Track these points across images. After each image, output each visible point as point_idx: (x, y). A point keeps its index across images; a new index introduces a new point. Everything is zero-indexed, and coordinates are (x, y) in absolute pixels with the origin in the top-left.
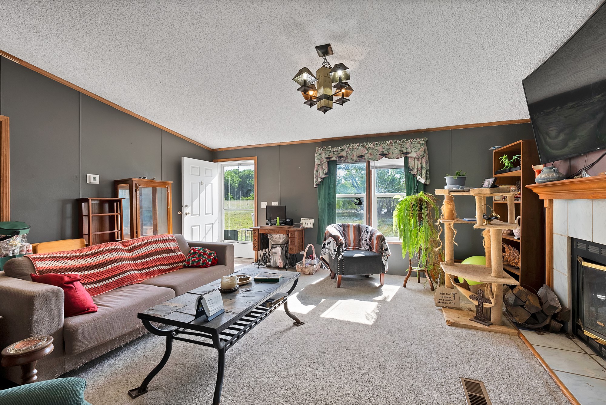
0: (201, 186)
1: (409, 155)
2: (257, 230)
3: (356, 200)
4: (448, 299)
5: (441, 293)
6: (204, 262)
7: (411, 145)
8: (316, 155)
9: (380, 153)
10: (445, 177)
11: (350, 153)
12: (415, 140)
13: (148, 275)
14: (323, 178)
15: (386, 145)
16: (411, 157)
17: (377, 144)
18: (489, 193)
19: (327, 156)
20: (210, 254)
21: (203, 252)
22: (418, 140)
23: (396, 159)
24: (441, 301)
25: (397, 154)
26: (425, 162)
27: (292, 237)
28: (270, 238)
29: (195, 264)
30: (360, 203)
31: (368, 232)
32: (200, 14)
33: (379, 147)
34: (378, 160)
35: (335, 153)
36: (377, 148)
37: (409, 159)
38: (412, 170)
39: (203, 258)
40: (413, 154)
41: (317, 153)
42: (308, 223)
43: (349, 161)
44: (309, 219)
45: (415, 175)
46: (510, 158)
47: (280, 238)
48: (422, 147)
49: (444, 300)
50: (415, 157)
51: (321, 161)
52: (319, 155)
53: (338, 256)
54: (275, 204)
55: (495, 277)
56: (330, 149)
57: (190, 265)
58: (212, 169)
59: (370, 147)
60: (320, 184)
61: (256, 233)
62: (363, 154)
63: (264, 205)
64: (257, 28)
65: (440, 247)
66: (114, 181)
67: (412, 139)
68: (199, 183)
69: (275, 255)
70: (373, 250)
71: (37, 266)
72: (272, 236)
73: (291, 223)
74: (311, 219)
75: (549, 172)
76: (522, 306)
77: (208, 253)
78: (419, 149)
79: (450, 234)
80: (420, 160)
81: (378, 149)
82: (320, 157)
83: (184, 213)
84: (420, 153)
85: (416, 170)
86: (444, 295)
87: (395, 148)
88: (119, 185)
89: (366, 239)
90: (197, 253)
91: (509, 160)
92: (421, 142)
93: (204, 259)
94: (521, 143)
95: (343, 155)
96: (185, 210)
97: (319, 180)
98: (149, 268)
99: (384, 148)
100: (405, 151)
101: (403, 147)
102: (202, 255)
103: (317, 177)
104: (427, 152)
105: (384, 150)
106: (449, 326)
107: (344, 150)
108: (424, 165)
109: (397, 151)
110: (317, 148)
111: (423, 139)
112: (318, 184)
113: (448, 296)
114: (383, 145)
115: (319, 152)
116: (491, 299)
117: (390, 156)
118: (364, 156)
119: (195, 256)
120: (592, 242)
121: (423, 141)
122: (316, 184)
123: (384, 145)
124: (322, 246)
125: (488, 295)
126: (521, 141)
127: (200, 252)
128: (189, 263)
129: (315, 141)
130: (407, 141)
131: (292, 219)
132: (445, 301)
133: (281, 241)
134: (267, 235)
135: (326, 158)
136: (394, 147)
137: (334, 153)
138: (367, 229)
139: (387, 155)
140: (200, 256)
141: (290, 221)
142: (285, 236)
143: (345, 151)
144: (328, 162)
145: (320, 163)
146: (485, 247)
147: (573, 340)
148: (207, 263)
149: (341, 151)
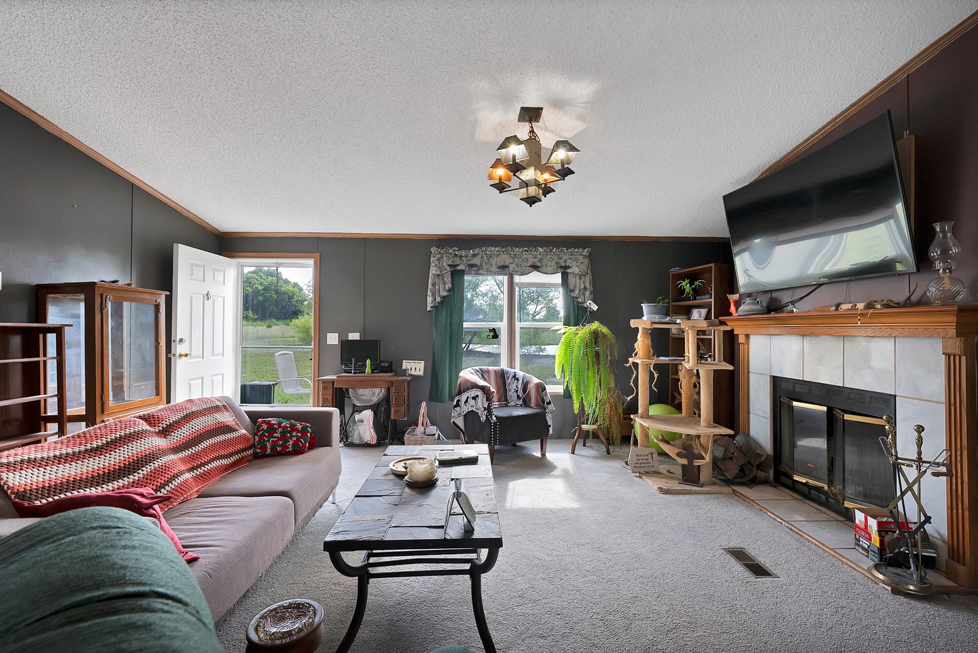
0: (206, 301)
1: (569, 271)
2: (330, 382)
3: (490, 332)
4: (645, 461)
5: (637, 455)
6: (295, 443)
7: (571, 256)
8: (432, 259)
9: (530, 264)
10: (642, 305)
11: (486, 261)
12: (577, 250)
13: (204, 480)
14: (444, 297)
15: (539, 253)
16: (571, 273)
17: (525, 251)
18: (706, 326)
19: (450, 263)
20: (305, 429)
21: (288, 426)
22: (581, 250)
23: (552, 274)
24: (637, 465)
25: (553, 267)
26: (588, 281)
27: (398, 391)
28: (354, 395)
29: (279, 449)
30: (496, 336)
31: (518, 380)
32: (377, 14)
33: (529, 256)
34: (527, 274)
35: (464, 259)
36: (525, 256)
37: (568, 275)
38: (573, 291)
39: (292, 437)
40: (574, 270)
41: (434, 257)
42: (415, 368)
43: (485, 273)
44: (417, 361)
45: (576, 298)
46: (691, 284)
47: (374, 394)
48: (586, 260)
49: (641, 463)
50: (576, 273)
51: (441, 269)
52: (438, 260)
53: (489, 417)
54: (354, 336)
55: (706, 427)
56: (457, 253)
57: (269, 451)
58: (224, 271)
59: (515, 255)
60: (437, 306)
61: (327, 387)
62: (506, 264)
63: (333, 339)
64: (456, 60)
65: (634, 395)
66: (37, 285)
67: (573, 249)
68: (204, 296)
69: (360, 425)
70: (531, 405)
71: (8, 483)
72: (357, 392)
73: (389, 369)
74: (420, 362)
75: (753, 304)
76: (731, 458)
77: (299, 427)
78: (582, 263)
79: (647, 378)
80: (583, 277)
81: (527, 258)
82: (439, 263)
83: (178, 354)
84: (584, 268)
85: (577, 292)
86: (640, 458)
87: (551, 259)
88: (50, 295)
89: (517, 389)
90: (278, 429)
91: (690, 286)
92: (584, 254)
93: (294, 439)
94: (712, 266)
95: (476, 263)
96: (179, 349)
97: (438, 299)
98: (203, 465)
99: (536, 258)
100: (564, 264)
101: (561, 259)
102: (289, 432)
103: (434, 295)
104: (590, 268)
105: (536, 260)
106: (663, 494)
107: (477, 256)
108: (588, 286)
109: (553, 264)
110: (433, 250)
111: (586, 250)
112: (435, 305)
113: (646, 457)
114: (534, 253)
115: (439, 256)
116: (704, 454)
117: (543, 269)
118: (507, 267)
119: (275, 435)
120: (803, 380)
121: (586, 252)
122: (432, 305)
123: (536, 253)
124: (455, 403)
125: (697, 450)
126: (712, 265)
127: (283, 427)
128: (264, 448)
129: (432, 236)
130: (567, 250)
131: (392, 362)
132: (642, 465)
133: (375, 400)
134: (347, 390)
135: (449, 265)
136: (549, 257)
137: (461, 259)
138: (515, 375)
139: (540, 267)
140: (283, 433)
141: (388, 366)
142: (383, 392)
143: (479, 256)
144: (452, 272)
145: (439, 273)
146: (682, 392)
147: (779, 488)
148: (303, 446)
149: (472, 256)
